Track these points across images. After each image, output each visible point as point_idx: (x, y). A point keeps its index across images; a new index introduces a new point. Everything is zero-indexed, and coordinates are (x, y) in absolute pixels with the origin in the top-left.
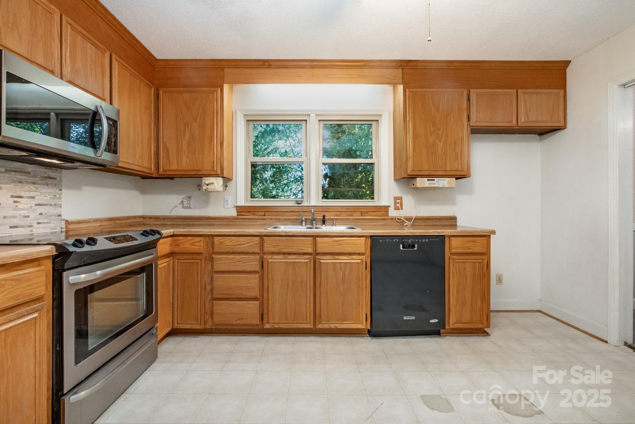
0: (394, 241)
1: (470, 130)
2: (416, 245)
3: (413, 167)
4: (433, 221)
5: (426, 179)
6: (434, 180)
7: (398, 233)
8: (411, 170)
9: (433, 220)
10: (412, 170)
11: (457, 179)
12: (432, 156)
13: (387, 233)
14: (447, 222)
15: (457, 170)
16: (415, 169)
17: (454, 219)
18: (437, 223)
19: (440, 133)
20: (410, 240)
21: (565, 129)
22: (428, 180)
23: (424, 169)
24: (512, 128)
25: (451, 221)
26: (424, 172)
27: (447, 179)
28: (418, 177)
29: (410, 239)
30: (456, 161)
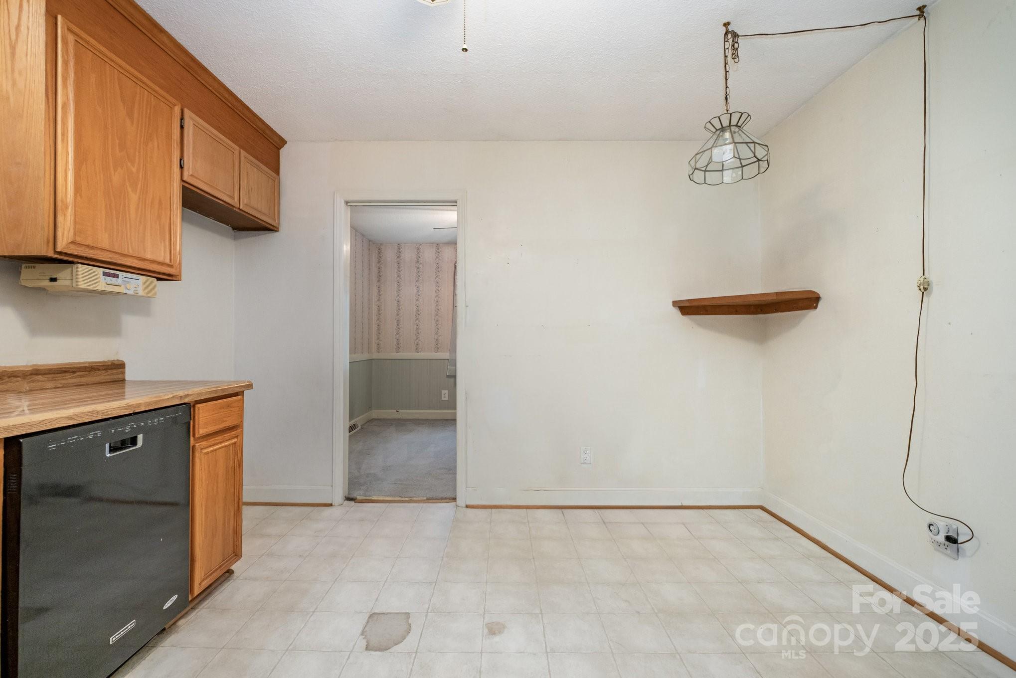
0: (90, 437)
1: (181, 187)
2: (140, 438)
3: (75, 234)
4: (75, 375)
5: (101, 271)
6: (117, 276)
7: (97, 412)
8: (70, 241)
9: (74, 372)
10: (72, 242)
11: (159, 279)
12: (117, 219)
13: (68, 418)
14: (107, 374)
15: (162, 264)
16: (78, 239)
17: (119, 366)
18: (84, 380)
19: (134, 170)
20: (128, 427)
21: (276, 231)
22: (105, 274)
23: (99, 246)
24: (232, 208)
25: (114, 371)
26: (99, 252)
27: (142, 279)
28: (79, 263)
29: (127, 424)
30: (161, 243)
